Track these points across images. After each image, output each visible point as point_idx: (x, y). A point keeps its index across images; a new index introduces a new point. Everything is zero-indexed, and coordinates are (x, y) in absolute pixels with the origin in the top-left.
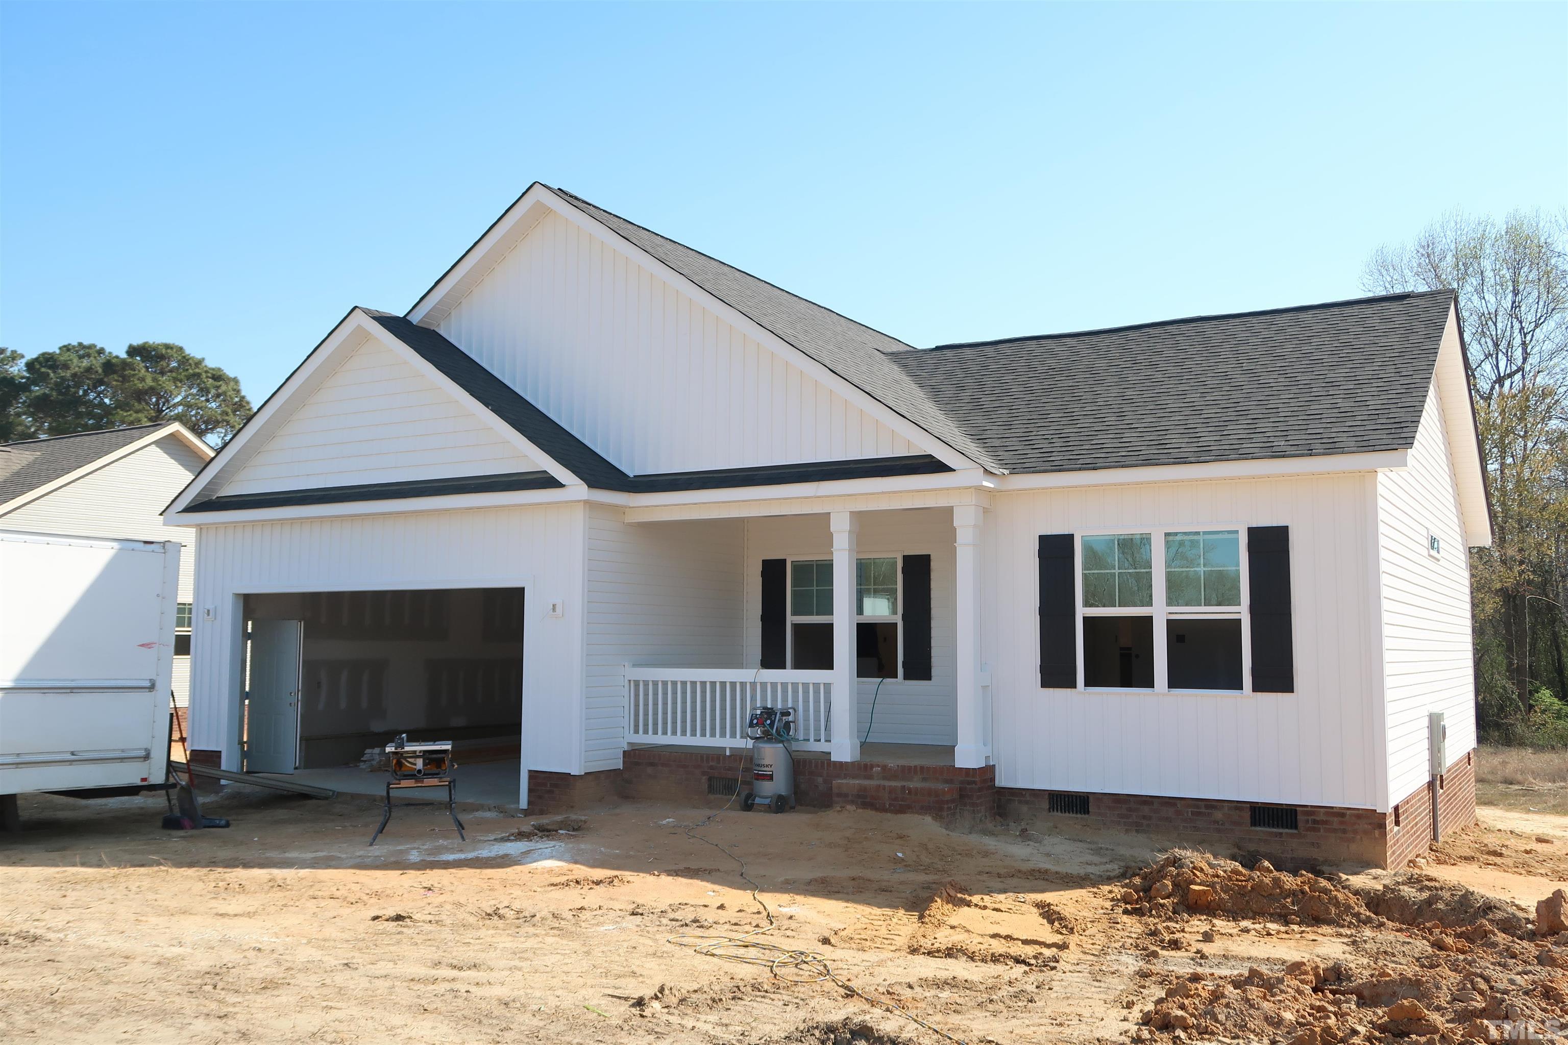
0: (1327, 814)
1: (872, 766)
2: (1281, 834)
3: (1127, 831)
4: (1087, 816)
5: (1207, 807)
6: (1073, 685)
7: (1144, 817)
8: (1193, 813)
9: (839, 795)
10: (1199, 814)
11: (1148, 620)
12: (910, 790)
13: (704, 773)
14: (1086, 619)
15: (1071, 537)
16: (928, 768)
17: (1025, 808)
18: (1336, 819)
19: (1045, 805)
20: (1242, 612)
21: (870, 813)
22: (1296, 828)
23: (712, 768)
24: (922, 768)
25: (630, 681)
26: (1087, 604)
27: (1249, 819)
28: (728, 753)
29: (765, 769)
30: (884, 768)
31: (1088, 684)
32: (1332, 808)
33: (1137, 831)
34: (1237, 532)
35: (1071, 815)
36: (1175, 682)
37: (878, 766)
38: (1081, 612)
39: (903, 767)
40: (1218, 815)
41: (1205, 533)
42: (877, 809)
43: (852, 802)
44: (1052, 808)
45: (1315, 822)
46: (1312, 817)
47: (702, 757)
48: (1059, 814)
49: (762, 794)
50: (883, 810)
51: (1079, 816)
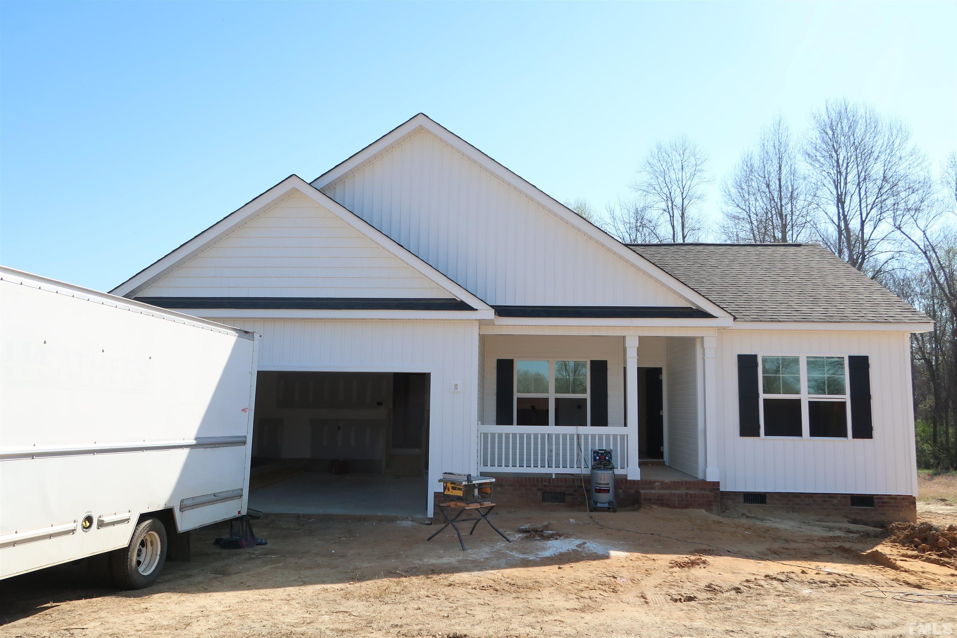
0: (888, 498)
1: (654, 482)
2: (867, 509)
3: (787, 512)
4: (764, 505)
5: (829, 497)
6: (758, 435)
7: (796, 504)
8: (822, 501)
9: (645, 500)
10: (825, 501)
11: (799, 401)
12: (691, 495)
13: (539, 490)
14: (765, 400)
15: (755, 357)
16: (690, 482)
17: (730, 502)
18: (892, 501)
19: (742, 500)
20: (846, 398)
21: (666, 509)
22: (873, 506)
23: (545, 486)
24: (686, 482)
25: (481, 433)
26: (765, 392)
27: (850, 502)
28: (554, 477)
29: (601, 486)
30: (662, 483)
31: (766, 434)
32: (890, 495)
33: (793, 512)
34: (843, 358)
35: (756, 505)
36: (813, 433)
37: (658, 482)
38: (762, 396)
39: (674, 482)
40: (835, 501)
41: (827, 358)
42: (671, 507)
43: (654, 504)
44: (746, 501)
45: (883, 502)
46: (881, 500)
47: (538, 480)
48: (748, 504)
49: (602, 501)
50: (674, 507)
51: (760, 505)
